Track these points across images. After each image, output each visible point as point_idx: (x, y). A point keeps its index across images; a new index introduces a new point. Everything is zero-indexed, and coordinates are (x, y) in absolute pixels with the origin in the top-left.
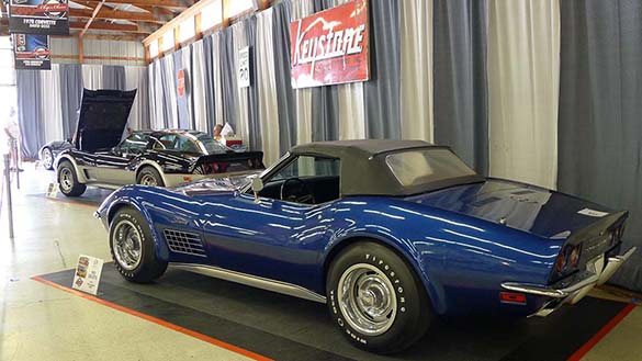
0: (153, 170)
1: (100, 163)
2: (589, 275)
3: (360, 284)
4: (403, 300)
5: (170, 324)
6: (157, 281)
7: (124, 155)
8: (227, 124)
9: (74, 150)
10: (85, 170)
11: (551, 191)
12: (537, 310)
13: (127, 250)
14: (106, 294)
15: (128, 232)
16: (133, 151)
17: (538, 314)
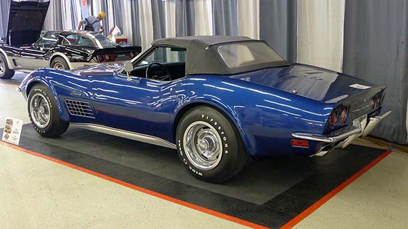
0: (61, 59)
1: (24, 55)
2: (354, 128)
3: (199, 135)
4: (226, 146)
5: (69, 164)
6: (62, 135)
7: (42, 49)
8: (116, 27)
9: (5, 46)
10: (13, 60)
11: (338, 73)
12: (316, 152)
13: (40, 114)
14: (25, 144)
15: (41, 102)
16: (48, 46)
17: (317, 154)
